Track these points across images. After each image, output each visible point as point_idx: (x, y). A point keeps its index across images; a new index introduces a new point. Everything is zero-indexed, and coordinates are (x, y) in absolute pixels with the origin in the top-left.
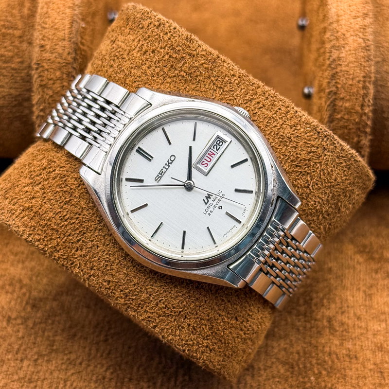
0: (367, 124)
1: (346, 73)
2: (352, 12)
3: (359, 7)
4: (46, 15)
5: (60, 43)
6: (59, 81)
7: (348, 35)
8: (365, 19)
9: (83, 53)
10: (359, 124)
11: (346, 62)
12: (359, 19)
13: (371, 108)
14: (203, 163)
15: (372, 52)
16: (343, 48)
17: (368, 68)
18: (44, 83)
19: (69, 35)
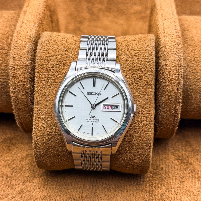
0: (180, 98)
1: (169, 72)
2: (172, 42)
3: (175, 39)
4: (17, 42)
5: (23, 56)
6: (22, 75)
7: (170, 53)
8: (179, 45)
10: (176, 98)
11: (169, 67)
12: (176, 46)
13: (182, 90)
15: (183, 62)
16: (168, 60)
17: (180, 70)
18: (15, 76)
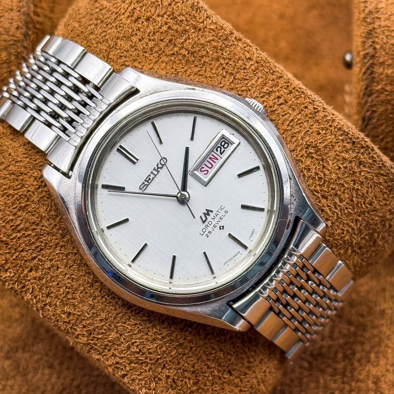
5: (6, 14)
9: (38, 26)
14: (202, 170)
19: (18, 4)
